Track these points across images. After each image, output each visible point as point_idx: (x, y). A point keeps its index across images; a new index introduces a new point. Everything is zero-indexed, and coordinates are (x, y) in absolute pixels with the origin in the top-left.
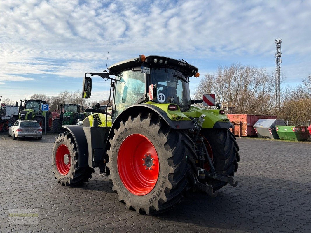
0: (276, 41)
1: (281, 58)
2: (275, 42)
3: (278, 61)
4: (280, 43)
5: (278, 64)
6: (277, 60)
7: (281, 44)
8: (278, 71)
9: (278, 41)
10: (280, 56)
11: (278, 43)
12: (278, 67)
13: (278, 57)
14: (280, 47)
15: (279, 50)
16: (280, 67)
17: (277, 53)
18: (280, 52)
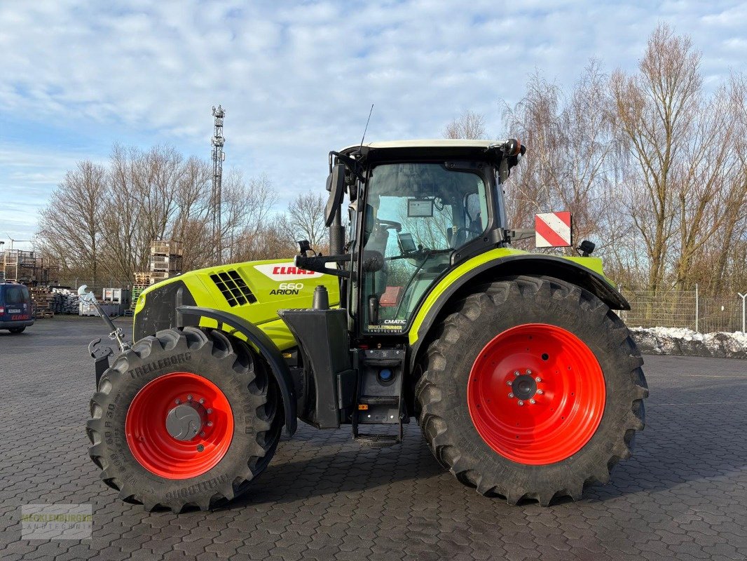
0: (214, 110)
1: (224, 149)
2: (212, 112)
3: (218, 156)
4: (222, 117)
5: (218, 162)
6: (215, 154)
7: (224, 120)
8: (217, 178)
9: (218, 111)
10: (221, 145)
11: (218, 117)
12: (218, 169)
13: (217, 146)
14: (221, 126)
15: (219, 131)
16: (221, 169)
17: (217, 137)
18: (221, 135)
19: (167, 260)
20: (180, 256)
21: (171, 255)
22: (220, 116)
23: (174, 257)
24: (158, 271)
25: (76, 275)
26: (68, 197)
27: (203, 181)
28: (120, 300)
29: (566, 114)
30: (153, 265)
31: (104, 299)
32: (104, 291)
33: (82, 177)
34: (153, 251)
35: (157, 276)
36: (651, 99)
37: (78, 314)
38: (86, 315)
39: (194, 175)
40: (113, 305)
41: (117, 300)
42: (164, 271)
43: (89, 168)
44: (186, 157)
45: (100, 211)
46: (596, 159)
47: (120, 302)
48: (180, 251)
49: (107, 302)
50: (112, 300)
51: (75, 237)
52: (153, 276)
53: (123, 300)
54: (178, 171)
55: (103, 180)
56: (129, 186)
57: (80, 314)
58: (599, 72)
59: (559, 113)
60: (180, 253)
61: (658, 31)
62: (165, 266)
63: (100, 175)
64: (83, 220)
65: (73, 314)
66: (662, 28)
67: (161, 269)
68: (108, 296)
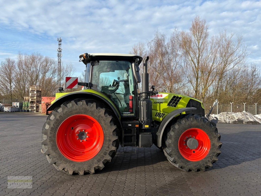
0: (58, 39)
3: (60, 55)
4: (61, 41)
5: (59, 57)
6: (58, 55)
8: (59, 63)
9: (59, 40)
10: (61, 51)
11: (59, 41)
12: (59, 60)
13: (59, 52)
14: (61, 45)
15: (60, 46)
16: (61, 60)
17: (59, 49)
18: (61, 48)
19: (35, 92)
20: (40, 91)
21: (37, 91)
22: (60, 41)
23: (38, 91)
24: (32, 96)
25: (4, 98)
26: (2, 70)
27: (50, 65)
28: (19, 106)
29: (168, 44)
30: (30, 94)
31: (13, 106)
32: (13, 103)
33: (7, 63)
34: (30, 89)
35: (32, 98)
36: (193, 40)
37: (3, 111)
38: (6, 112)
39: (47, 63)
40: (16, 108)
41: (18, 106)
42: (35, 96)
43: (9, 60)
44: (45, 56)
45: (13, 75)
46: (178, 59)
47: (19, 107)
48: (40, 89)
49: (14, 107)
50: (16, 106)
51: (4, 85)
52: (31, 98)
53: (20, 106)
54: (42, 61)
55: (14, 64)
56: (24, 67)
57: (4, 111)
58: (178, 31)
59: (166, 43)
60: (40, 90)
61: (196, 18)
62: (35, 94)
63: (13, 63)
64: (6, 78)
65: (2, 111)
66: (197, 17)
67: (33, 95)
68: (14, 105)
